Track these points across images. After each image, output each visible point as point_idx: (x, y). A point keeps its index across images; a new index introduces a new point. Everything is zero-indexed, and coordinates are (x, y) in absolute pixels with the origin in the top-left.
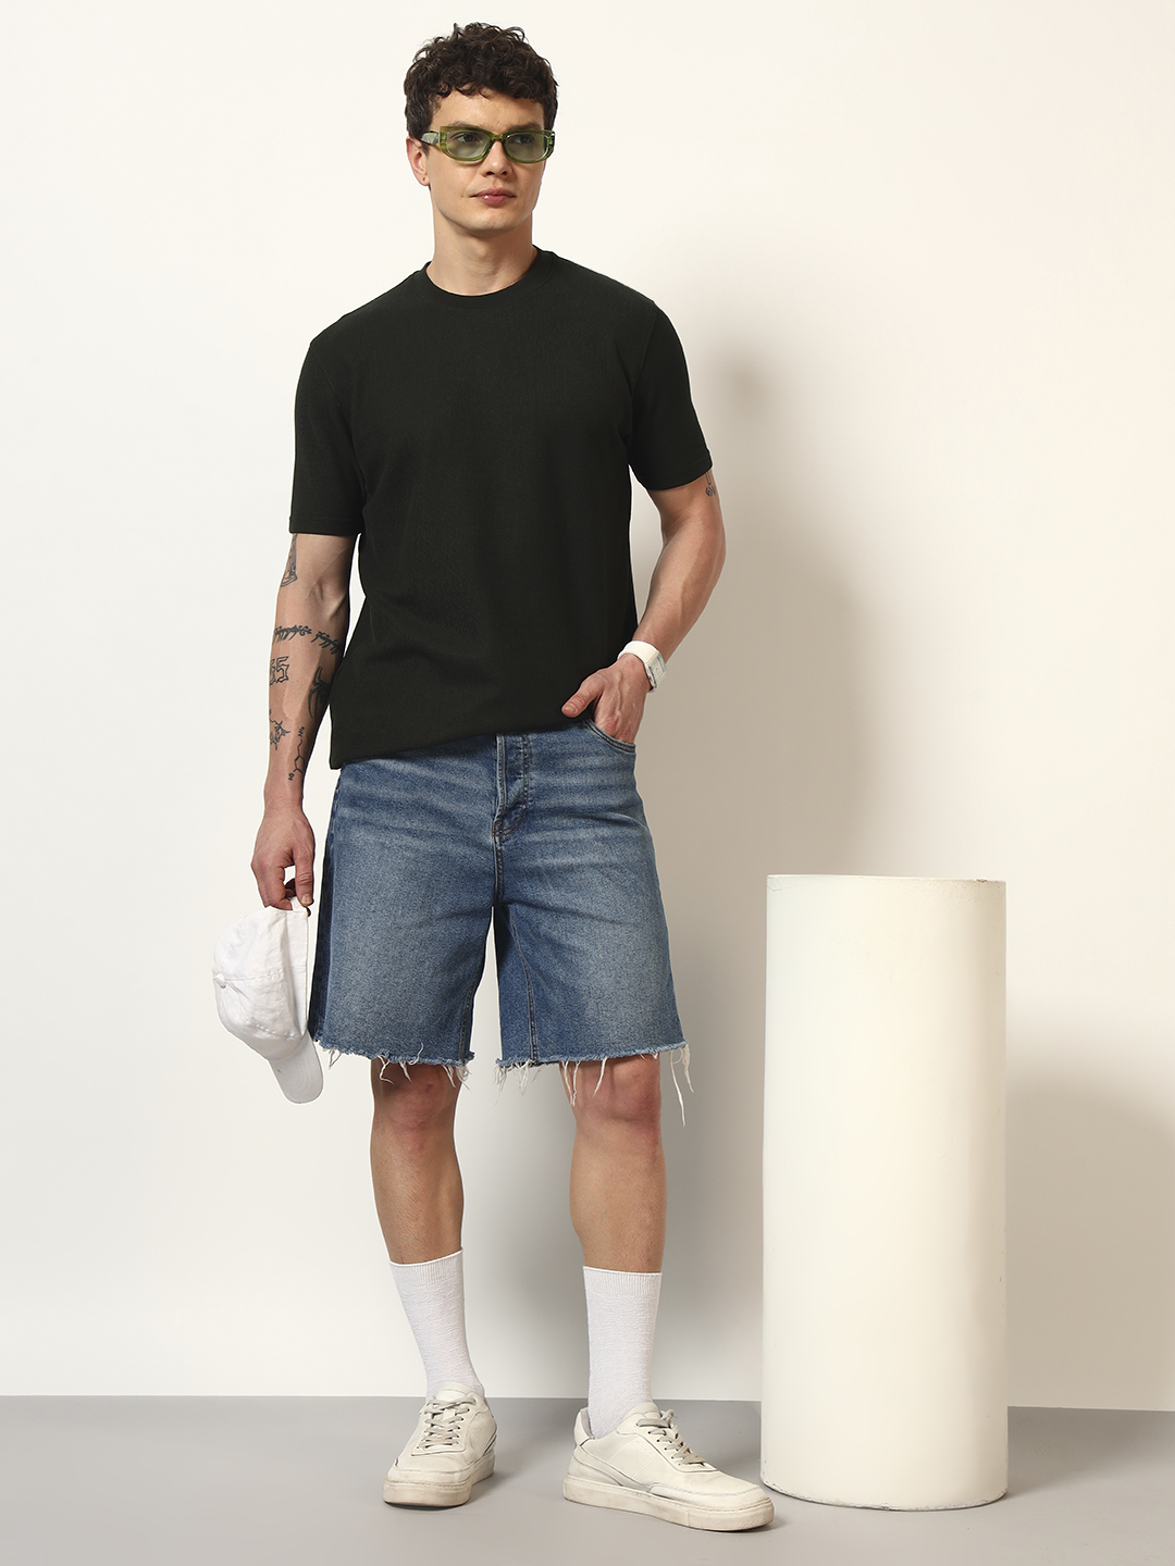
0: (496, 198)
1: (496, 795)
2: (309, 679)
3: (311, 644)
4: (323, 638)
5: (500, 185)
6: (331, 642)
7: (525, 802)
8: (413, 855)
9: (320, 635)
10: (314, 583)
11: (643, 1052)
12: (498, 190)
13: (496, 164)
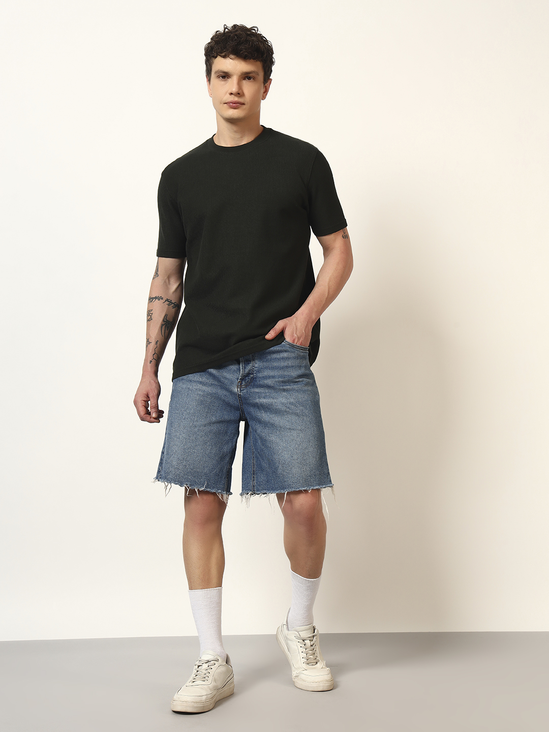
0: (234, 105)
1: (240, 370)
2: (161, 319)
3: (162, 304)
4: (169, 302)
5: (236, 99)
6: (172, 303)
7: (253, 374)
8: (202, 393)
9: (167, 300)
10: (166, 278)
11: (304, 489)
12: (235, 101)
13: (234, 89)
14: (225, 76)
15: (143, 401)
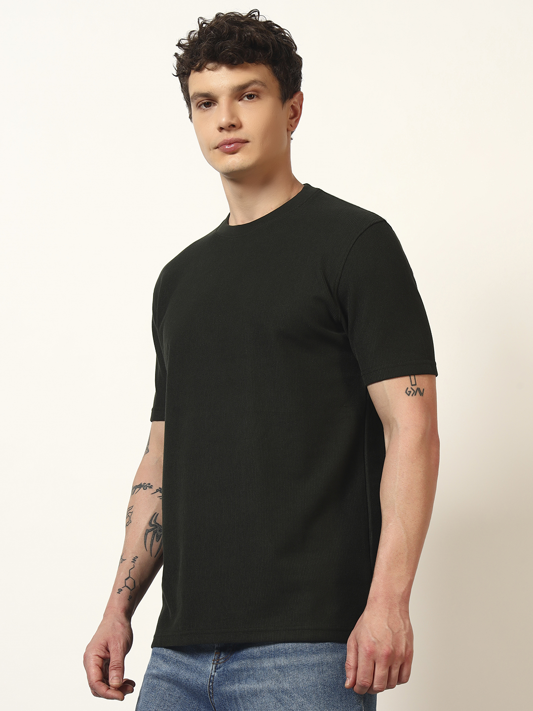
0: (230, 147)
5: (231, 136)
9: (160, 489)
12: (230, 140)
13: (224, 120)
14: (209, 101)
15: (97, 657)
